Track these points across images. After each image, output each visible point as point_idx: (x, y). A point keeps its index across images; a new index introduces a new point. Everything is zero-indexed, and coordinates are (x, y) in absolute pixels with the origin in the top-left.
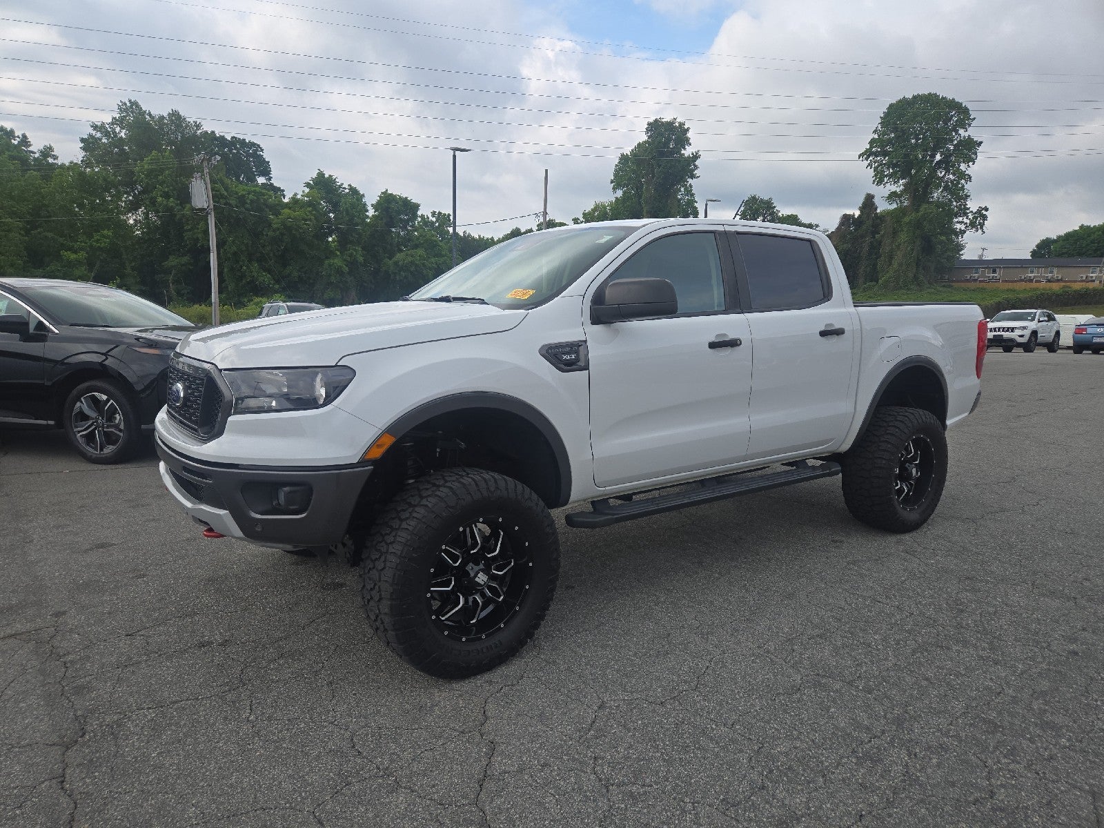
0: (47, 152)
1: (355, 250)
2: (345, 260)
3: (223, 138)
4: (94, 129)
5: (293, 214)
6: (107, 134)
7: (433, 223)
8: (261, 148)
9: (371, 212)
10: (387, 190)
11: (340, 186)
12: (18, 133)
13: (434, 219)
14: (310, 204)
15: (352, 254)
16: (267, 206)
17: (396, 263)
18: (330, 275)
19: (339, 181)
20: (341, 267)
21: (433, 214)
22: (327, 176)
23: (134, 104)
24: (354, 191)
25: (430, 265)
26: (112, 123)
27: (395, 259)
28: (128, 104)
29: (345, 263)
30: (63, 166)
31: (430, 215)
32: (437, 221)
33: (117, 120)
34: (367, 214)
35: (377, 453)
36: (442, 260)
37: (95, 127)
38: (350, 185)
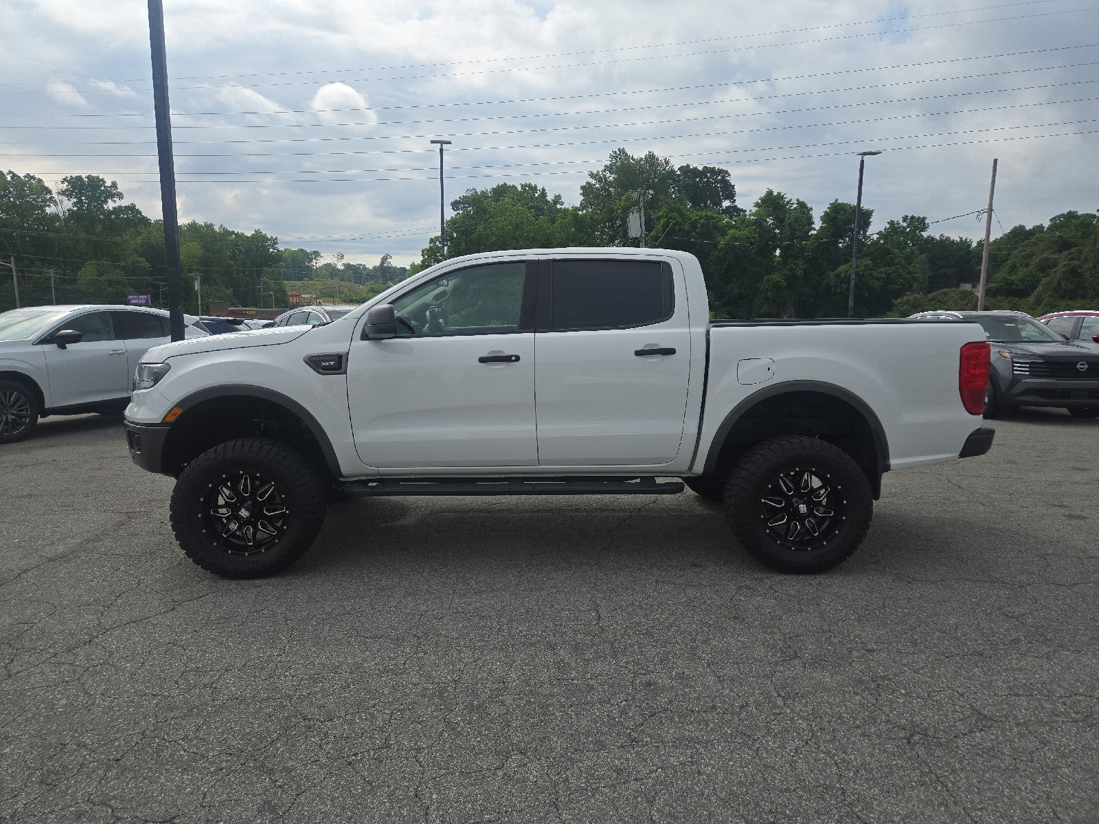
0: (558, 199)
1: (795, 264)
2: (785, 275)
3: (695, 169)
4: (592, 177)
5: (738, 233)
6: (600, 180)
7: (905, 228)
8: (728, 174)
9: (818, 224)
10: (837, 200)
11: (788, 202)
12: (539, 188)
13: (905, 224)
14: (756, 222)
15: (791, 268)
16: (717, 228)
17: (838, 276)
18: (768, 290)
19: (788, 197)
20: (779, 281)
21: (905, 219)
22: (775, 194)
23: (622, 151)
24: (802, 205)
25: (878, 275)
26: (605, 170)
27: (837, 271)
28: (618, 152)
29: (784, 277)
30: (566, 210)
31: (901, 221)
32: (908, 226)
33: (608, 167)
34: (813, 226)
35: (172, 419)
36: (893, 269)
37: (592, 175)
38: (798, 200)
